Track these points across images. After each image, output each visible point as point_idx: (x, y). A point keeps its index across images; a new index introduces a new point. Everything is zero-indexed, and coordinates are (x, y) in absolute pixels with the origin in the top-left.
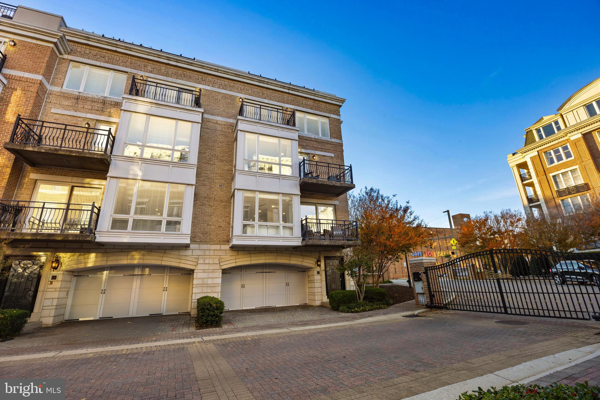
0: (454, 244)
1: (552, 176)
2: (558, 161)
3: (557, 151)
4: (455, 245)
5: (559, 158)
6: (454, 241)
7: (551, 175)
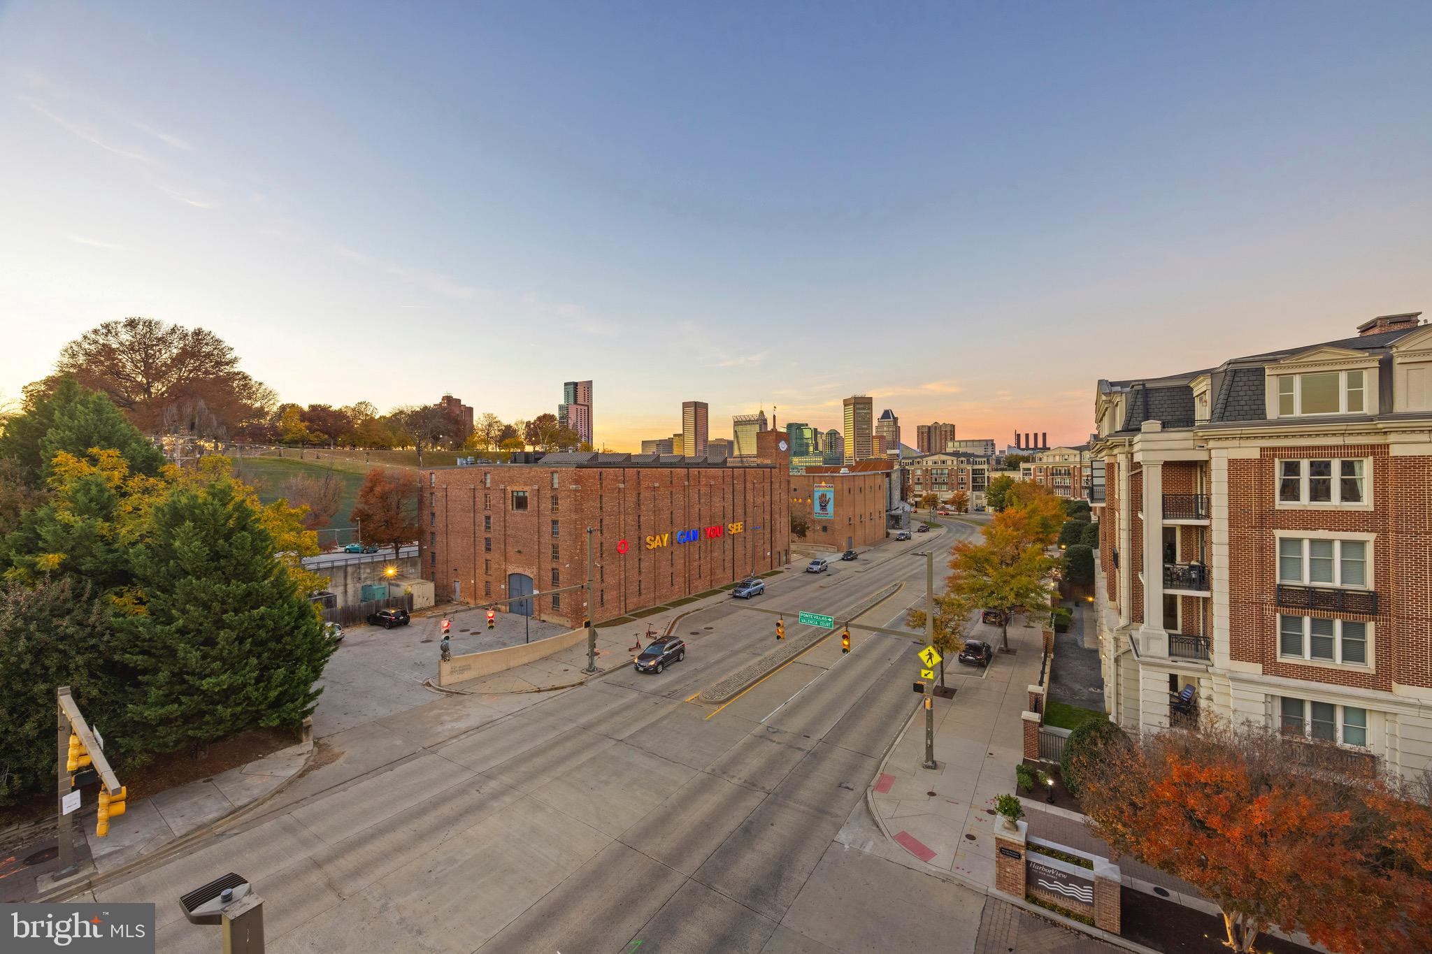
0: (929, 665)
1: (1280, 538)
2: (1314, 497)
3: (1320, 469)
4: (931, 669)
5: (1320, 491)
6: (930, 655)
7: (1279, 534)
